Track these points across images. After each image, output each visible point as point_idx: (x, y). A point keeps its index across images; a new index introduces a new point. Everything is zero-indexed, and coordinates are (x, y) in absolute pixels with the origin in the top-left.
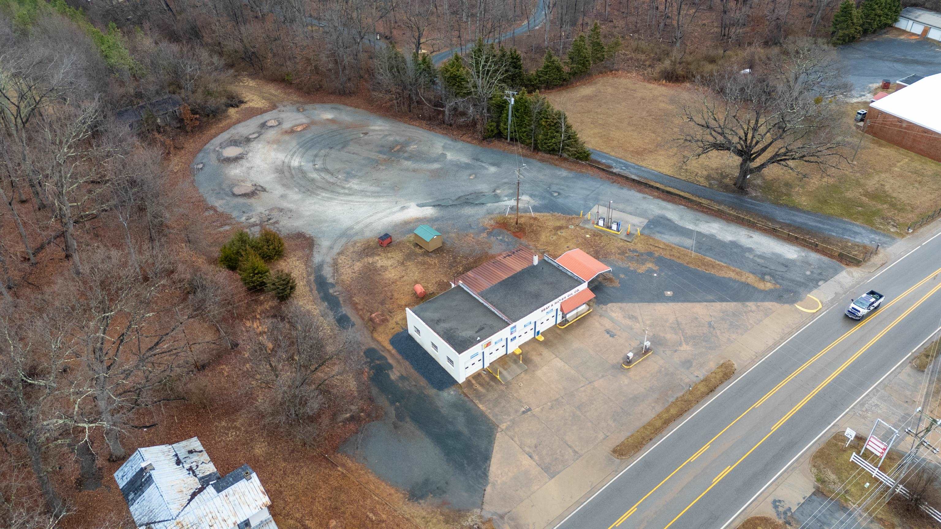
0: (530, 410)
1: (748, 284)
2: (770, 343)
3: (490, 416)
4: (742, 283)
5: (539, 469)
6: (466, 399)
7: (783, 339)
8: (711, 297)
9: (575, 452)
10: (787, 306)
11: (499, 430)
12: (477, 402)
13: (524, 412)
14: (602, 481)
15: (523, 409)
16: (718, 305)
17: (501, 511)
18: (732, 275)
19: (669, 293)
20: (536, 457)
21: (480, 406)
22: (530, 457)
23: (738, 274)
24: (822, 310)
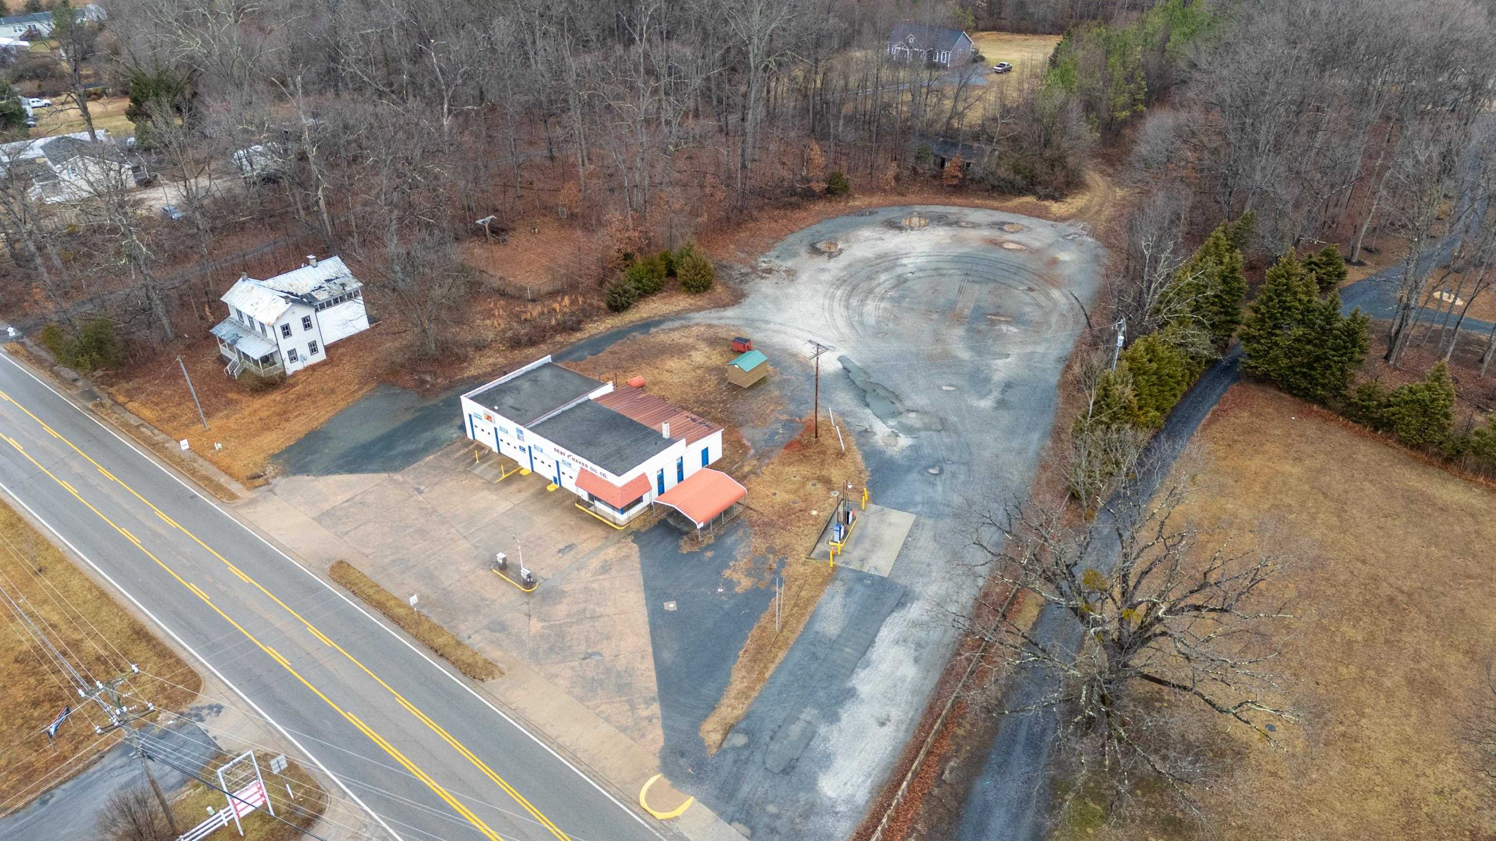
0: (421, 493)
1: (713, 709)
2: (548, 730)
3: (415, 465)
5: (329, 508)
6: (444, 446)
9: (348, 533)
10: (654, 762)
11: (392, 475)
12: (438, 454)
13: (417, 489)
15: (422, 488)
16: (645, 665)
17: (277, 488)
18: (738, 686)
19: (672, 606)
20: (346, 504)
21: (431, 457)
22: (347, 501)
23: (743, 694)
24: (647, 817)
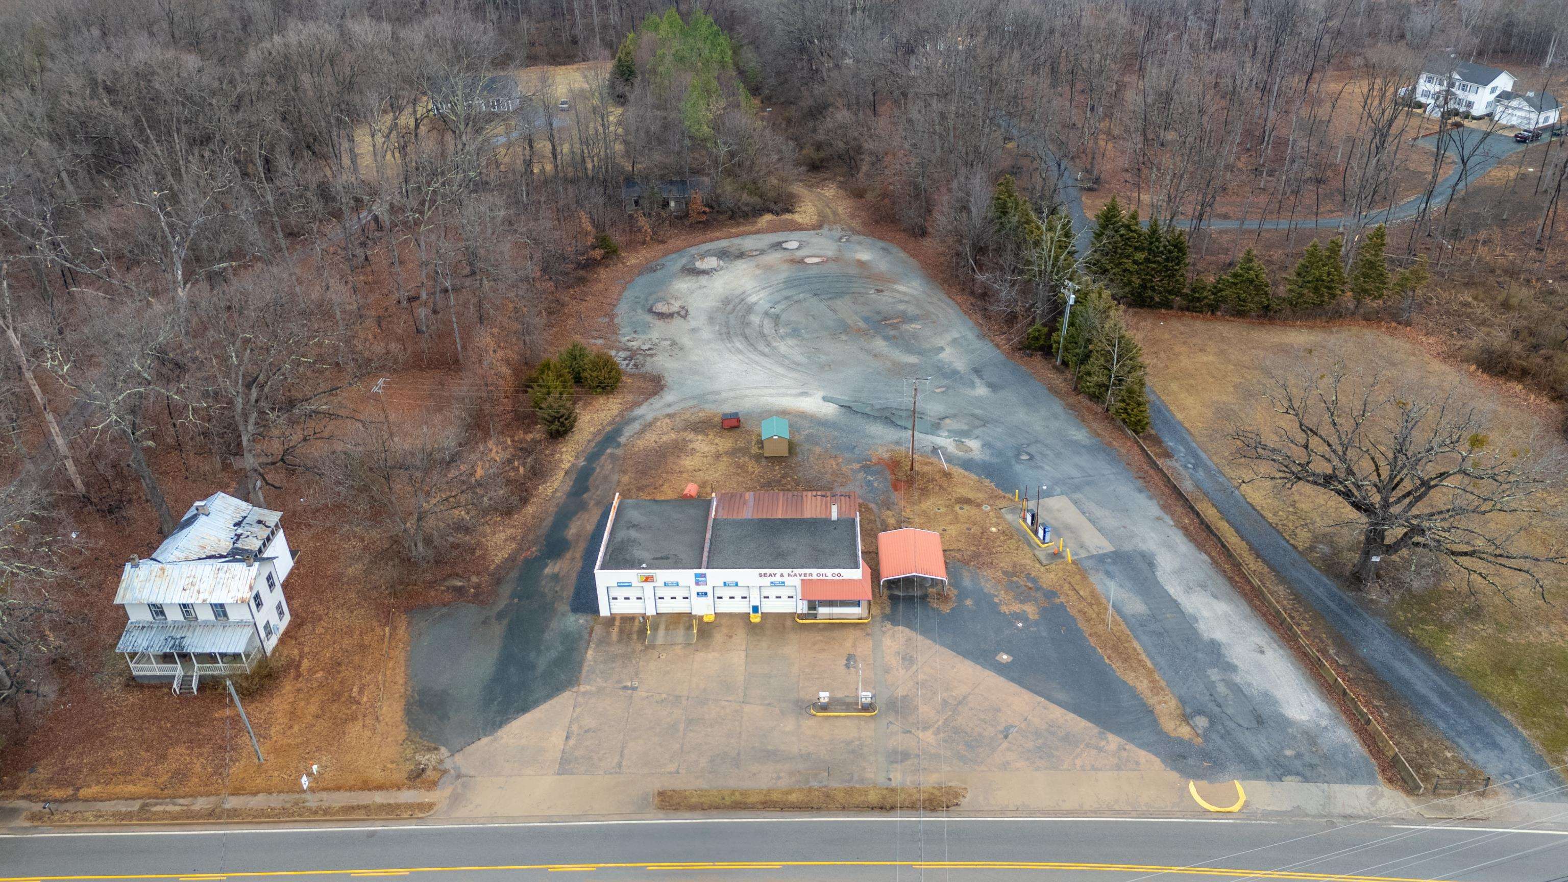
0: (634, 689)
1: (1152, 712)
2: (1066, 806)
3: (585, 669)
4: (1145, 705)
5: (559, 755)
6: (586, 636)
7: (1095, 812)
8: (1061, 696)
9: (620, 765)
10: (1174, 776)
11: (575, 689)
12: (592, 645)
13: (625, 688)
14: (603, 815)
15: (629, 684)
16: (1057, 713)
17: (464, 771)
18: (1142, 686)
19: (1005, 657)
20: (572, 742)
21: (590, 654)
22: (567, 738)
23: (1155, 689)
24: (1229, 816)
